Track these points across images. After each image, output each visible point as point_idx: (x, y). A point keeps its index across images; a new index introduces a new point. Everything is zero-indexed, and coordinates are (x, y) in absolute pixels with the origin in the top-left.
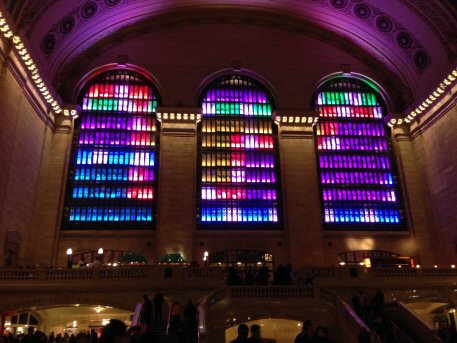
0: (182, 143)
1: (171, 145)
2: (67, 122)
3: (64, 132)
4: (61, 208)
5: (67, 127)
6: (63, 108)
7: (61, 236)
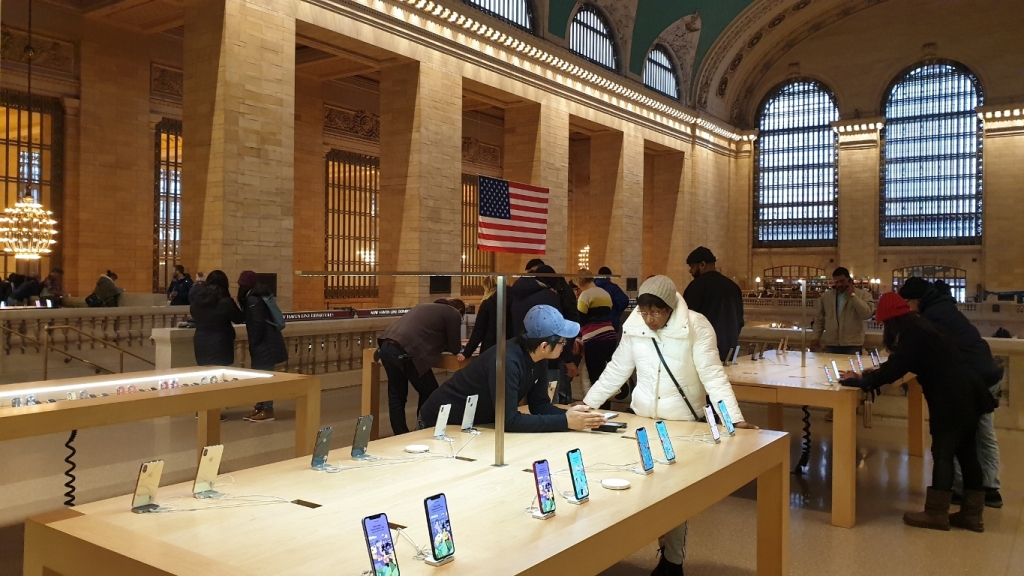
0: (862, 156)
1: (849, 160)
2: (747, 147)
3: (745, 157)
4: (751, 229)
5: (746, 151)
6: (741, 135)
7: (754, 254)
